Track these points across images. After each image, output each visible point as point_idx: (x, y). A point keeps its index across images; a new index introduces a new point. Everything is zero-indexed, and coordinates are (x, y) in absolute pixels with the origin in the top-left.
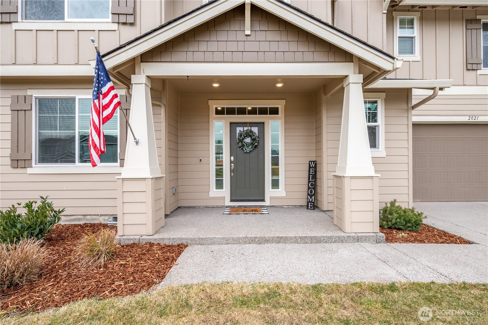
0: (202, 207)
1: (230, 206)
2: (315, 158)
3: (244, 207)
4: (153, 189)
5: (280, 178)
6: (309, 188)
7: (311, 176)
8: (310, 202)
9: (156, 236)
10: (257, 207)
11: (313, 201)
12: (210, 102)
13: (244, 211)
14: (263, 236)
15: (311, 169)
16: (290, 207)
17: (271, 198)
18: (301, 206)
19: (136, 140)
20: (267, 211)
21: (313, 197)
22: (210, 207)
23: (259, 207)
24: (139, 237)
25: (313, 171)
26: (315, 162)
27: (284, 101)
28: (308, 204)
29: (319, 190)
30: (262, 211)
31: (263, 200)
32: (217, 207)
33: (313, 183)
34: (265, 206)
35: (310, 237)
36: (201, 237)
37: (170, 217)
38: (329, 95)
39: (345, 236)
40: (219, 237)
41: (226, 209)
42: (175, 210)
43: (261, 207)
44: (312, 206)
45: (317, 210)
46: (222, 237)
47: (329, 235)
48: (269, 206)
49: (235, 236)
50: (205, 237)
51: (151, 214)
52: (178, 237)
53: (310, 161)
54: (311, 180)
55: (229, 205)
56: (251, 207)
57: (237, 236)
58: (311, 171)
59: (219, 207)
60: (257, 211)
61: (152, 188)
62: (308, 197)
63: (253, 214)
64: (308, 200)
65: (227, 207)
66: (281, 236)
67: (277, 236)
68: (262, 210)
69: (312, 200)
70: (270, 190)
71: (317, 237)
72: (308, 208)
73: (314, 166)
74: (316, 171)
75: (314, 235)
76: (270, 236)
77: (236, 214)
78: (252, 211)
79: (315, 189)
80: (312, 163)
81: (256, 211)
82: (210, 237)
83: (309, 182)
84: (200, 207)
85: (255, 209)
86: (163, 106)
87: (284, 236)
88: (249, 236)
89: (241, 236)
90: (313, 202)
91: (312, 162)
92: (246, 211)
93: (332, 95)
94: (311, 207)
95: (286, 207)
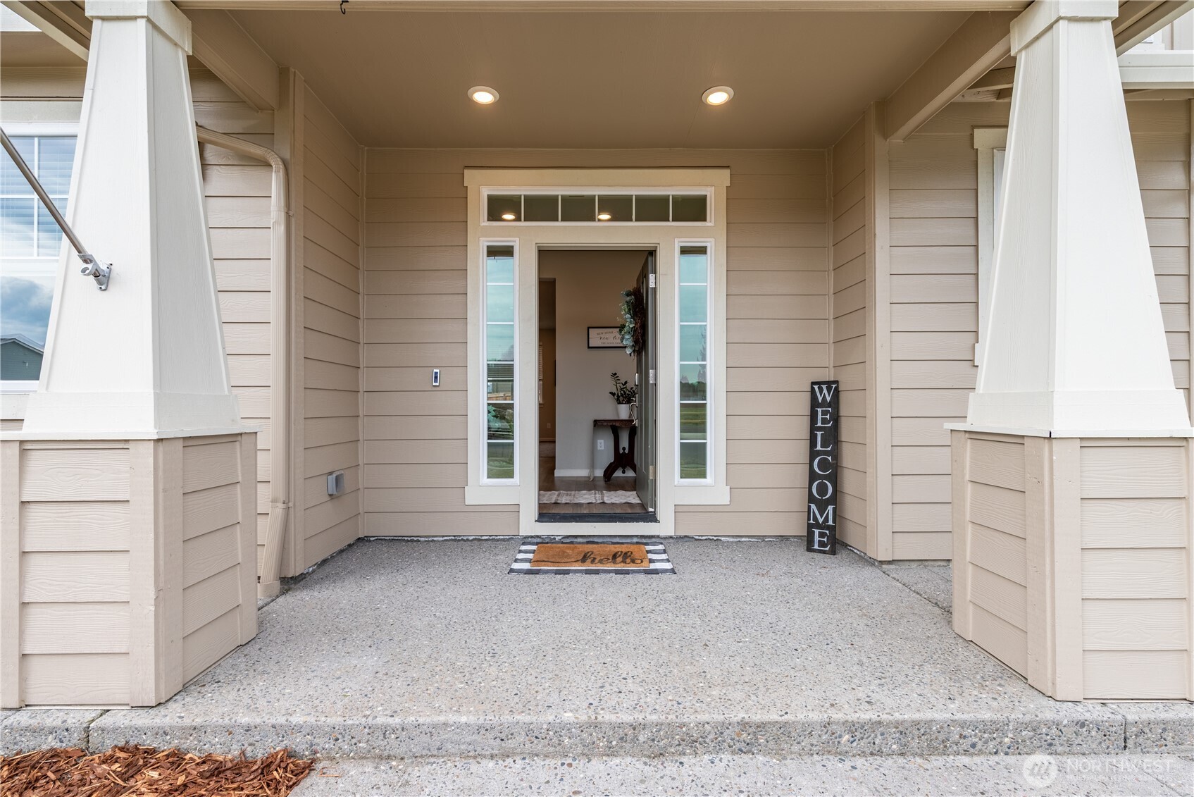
0: (441, 539)
1: (538, 537)
2: (832, 370)
3: (585, 540)
4: (165, 491)
5: (708, 441)
6: (813, 476)
7: (819, 434)
8: (818, 526)
9: (171, 716)
10: (629, 540)
11: (830, 523)
12: (471, 177)
13: (584, 560)
14: (672, 717)
15: (819, 410)
16: (743, 539)
17: (679, 510)
18: (784, 538)
19: (90, 266)
20: (668, 561)
21: (830, 508)
22: (468, 540)
23: (635, 540)
24: (89, 716)
25: (828, 417)
26: (833, 386)
27: (727, 172)
28: (810, 535)
29: (849, 482)
30: (651, 561)
31: (652, 518)
32: (494, 540)
33: (830, 458)
34: (658, 537)
35: (897, 724)
36: (380, 720)
37: (305, 587)
38: (897, 139)
39: (1065, 722)
40: (464, 719)
41: (523, 548)
42: (341, 551)
43: (644, 541)
44: (825, 540)
45: (843, 555)
46: (481, 721)
47: (987, 716)
48: (671, 537)
49: (542, 719)
50: (397, 720)
51: (153, 608)
52: (273, 721)
53: (813, 383)
54: (819, 448)
55: (533, 534)
56: (609, 540)
57: (551, 719)
58: (820, 416)
59: (498, 540)
60: (633, 561)
61: (161, 487)
62: (809, 507)
63: (618, 572)
64: (809, 519)
65: (526, 540)
66: (757, 717)
67: (741, 715)
68: (651, 556)
69: (826, 519)
70: (676, 483)
71: (929, 723)
72: (810, 549)
73: (828, 399)
74: (836, 418)
75: (917, 716)
76: (706, 717)
77: (558, 572)
78: (615, 556)
79: (835, 478)
80: (821, 390)
81: (628, 560)
82: (421, 720)
83: (813, 454)
84: (435, 539)
85: (624, 550)
86: (276, 164)
87: (774, 716)
88: (607, 717)
89: (568, 716)
90: (828, 528)
91: (824, 387)
92: (593, 561)
93: (907, 138)
94: (822, 544)
95: (731, 540)
